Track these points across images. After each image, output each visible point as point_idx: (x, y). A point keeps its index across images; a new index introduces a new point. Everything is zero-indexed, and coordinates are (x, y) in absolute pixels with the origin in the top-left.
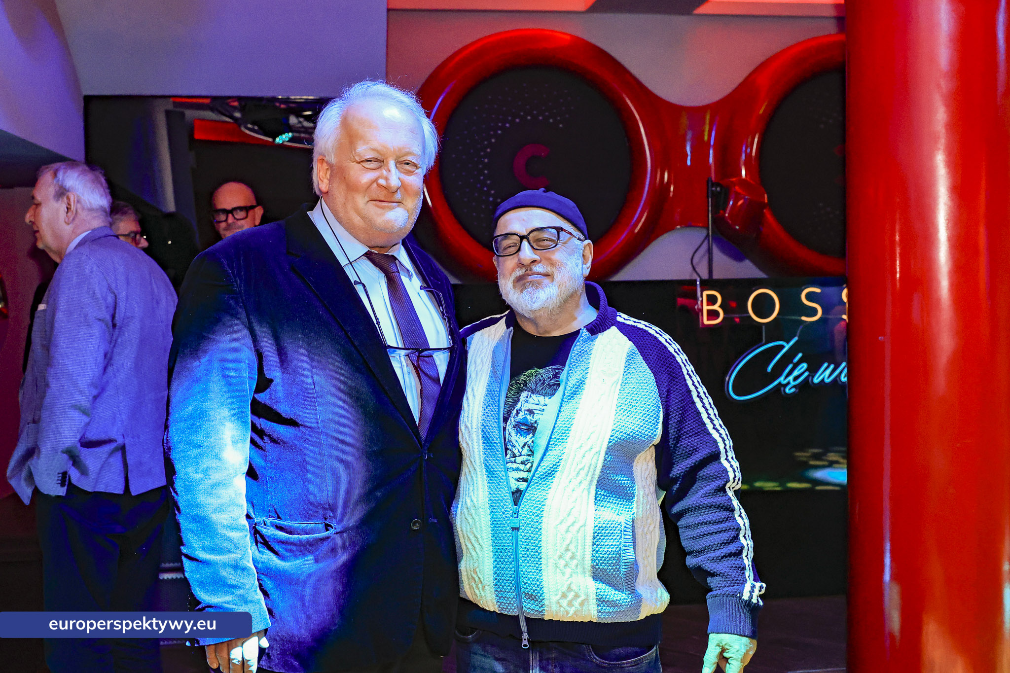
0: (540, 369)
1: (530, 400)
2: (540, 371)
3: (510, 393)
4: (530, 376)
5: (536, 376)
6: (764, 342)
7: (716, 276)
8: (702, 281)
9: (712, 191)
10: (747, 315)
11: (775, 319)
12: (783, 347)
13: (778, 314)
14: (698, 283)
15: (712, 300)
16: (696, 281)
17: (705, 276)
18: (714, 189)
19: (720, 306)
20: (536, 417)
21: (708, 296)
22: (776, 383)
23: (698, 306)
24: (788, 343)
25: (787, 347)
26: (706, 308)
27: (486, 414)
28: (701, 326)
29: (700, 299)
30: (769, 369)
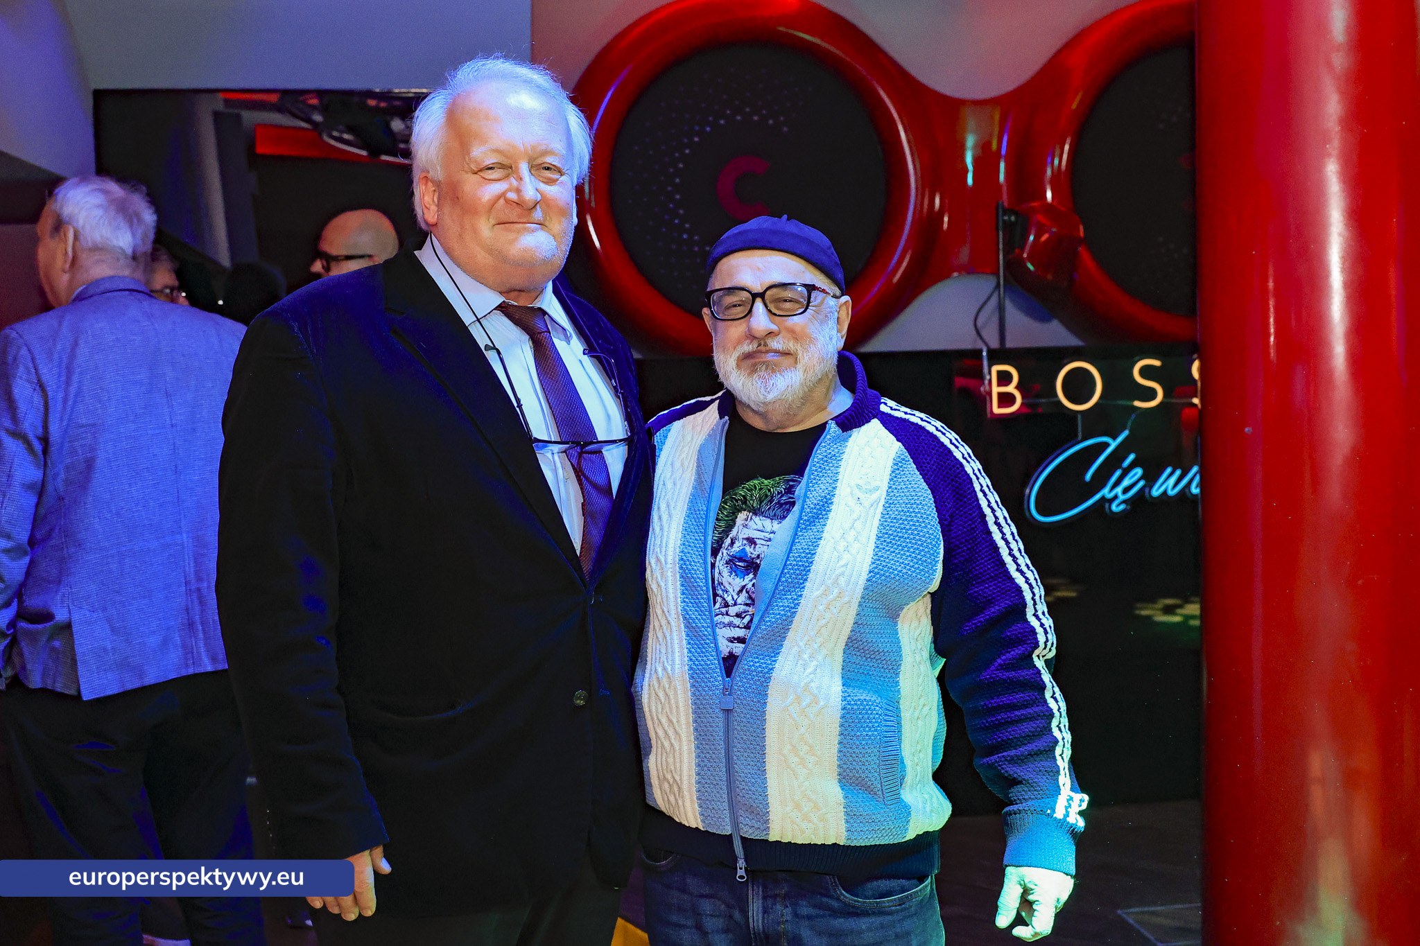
0: (766, 479)
1: (751, 524)
2: (766, 482)
3: (723, 513)
4: (752, 490)
5: (761, 489)
6: (1080, 437)
7: (1010, 344)
8: (990, 352)
9: (1004, 222)
10: (1055, 399)
11: (1096, 404)
12: (1107, 445)
13: (1101, 397)
14: (984, 354)
15: (1004, 379)
16: (981, 351)
17: (995, 344)
18: (1006, 218)
19: (1017, 388)
20: (759, 550)
21: (999, 373)
22: (1098, 497)
23: (985, 388)
24: (1114, 438)
25: (1113, 445)
26: (996, 390)
27: (687, 543)
28: (989, 415)
29: (988, 377)
30: (1088, 477)
